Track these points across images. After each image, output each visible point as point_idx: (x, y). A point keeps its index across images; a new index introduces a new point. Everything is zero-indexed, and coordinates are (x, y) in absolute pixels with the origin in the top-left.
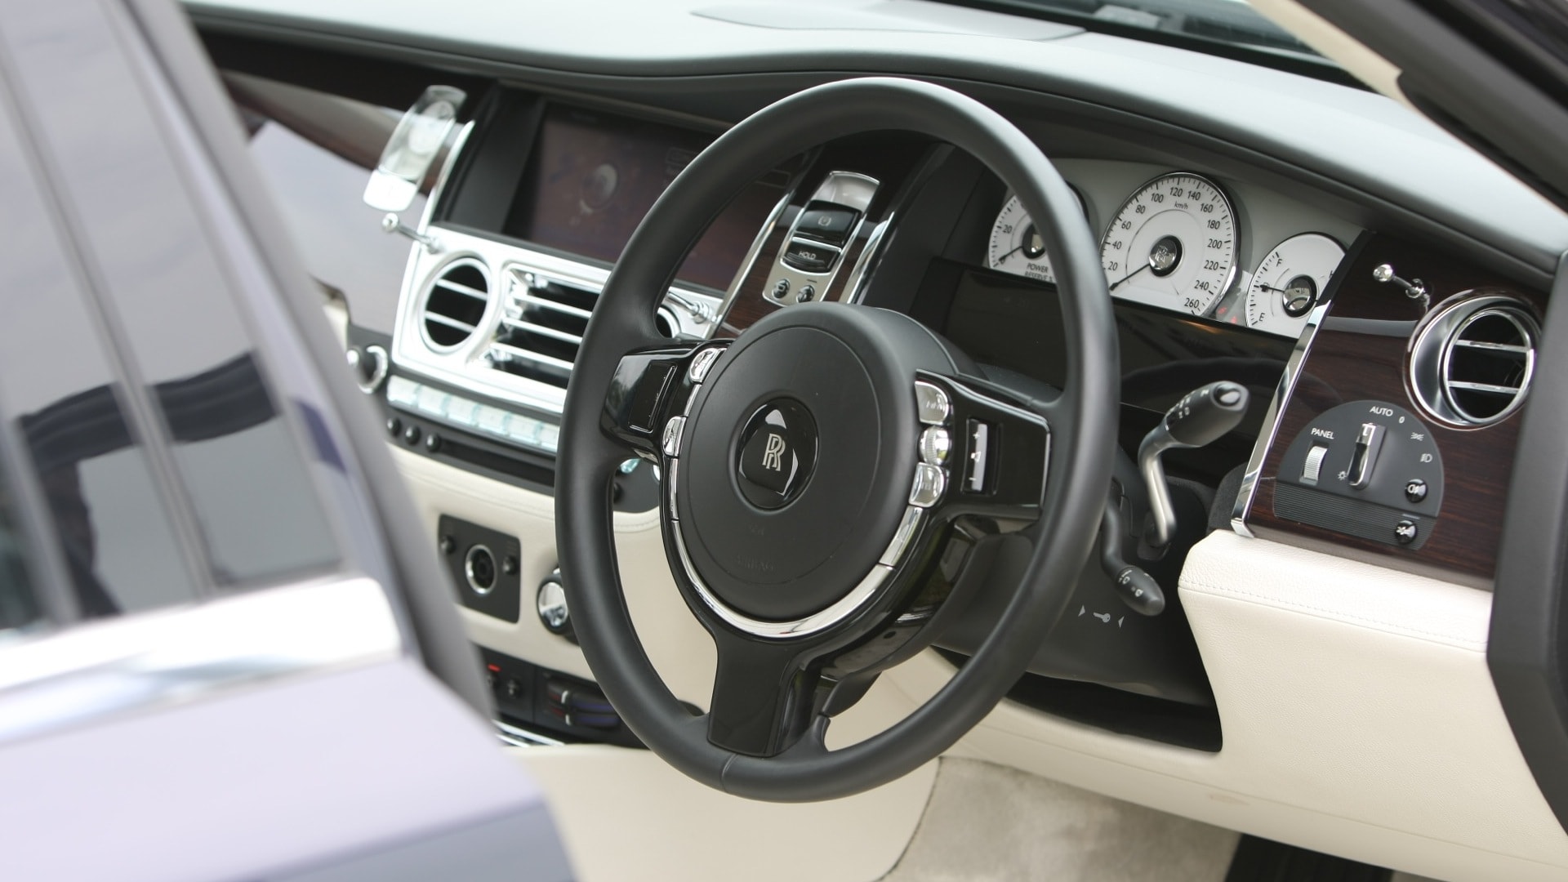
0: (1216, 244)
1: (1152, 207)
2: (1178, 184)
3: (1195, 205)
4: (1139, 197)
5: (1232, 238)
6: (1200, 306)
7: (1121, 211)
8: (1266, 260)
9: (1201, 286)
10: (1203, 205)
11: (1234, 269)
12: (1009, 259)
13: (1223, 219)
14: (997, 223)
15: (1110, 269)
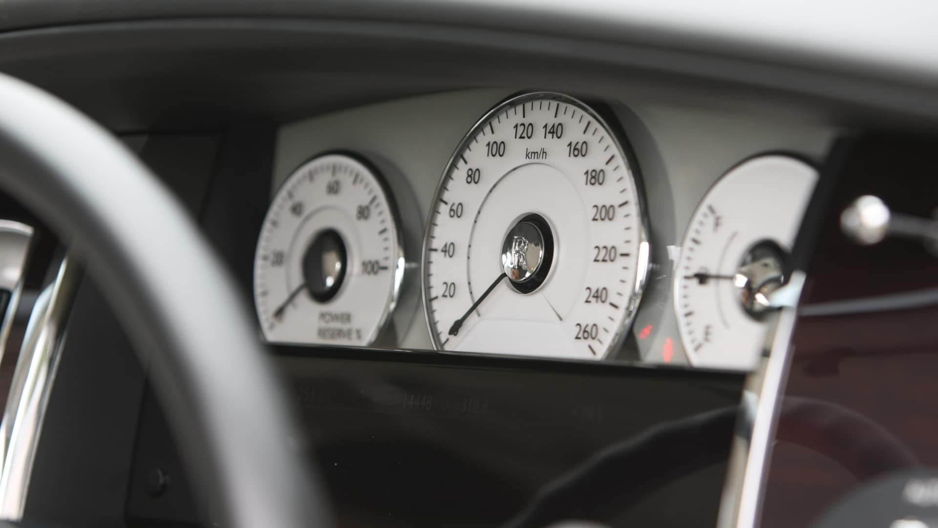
0: (605, 213)
1: (492, 168)
2: (524, 117)
3: (558, 148)
4: (467, 154)
5: (631, 195)
6: (602, 334)
7: (443, 187)
8: (695, 225)
9: (596, 297)
10: (570, 144)
11: (645, 247)
12: (290, 312)
13: (607, 163)
15: (444, 296)
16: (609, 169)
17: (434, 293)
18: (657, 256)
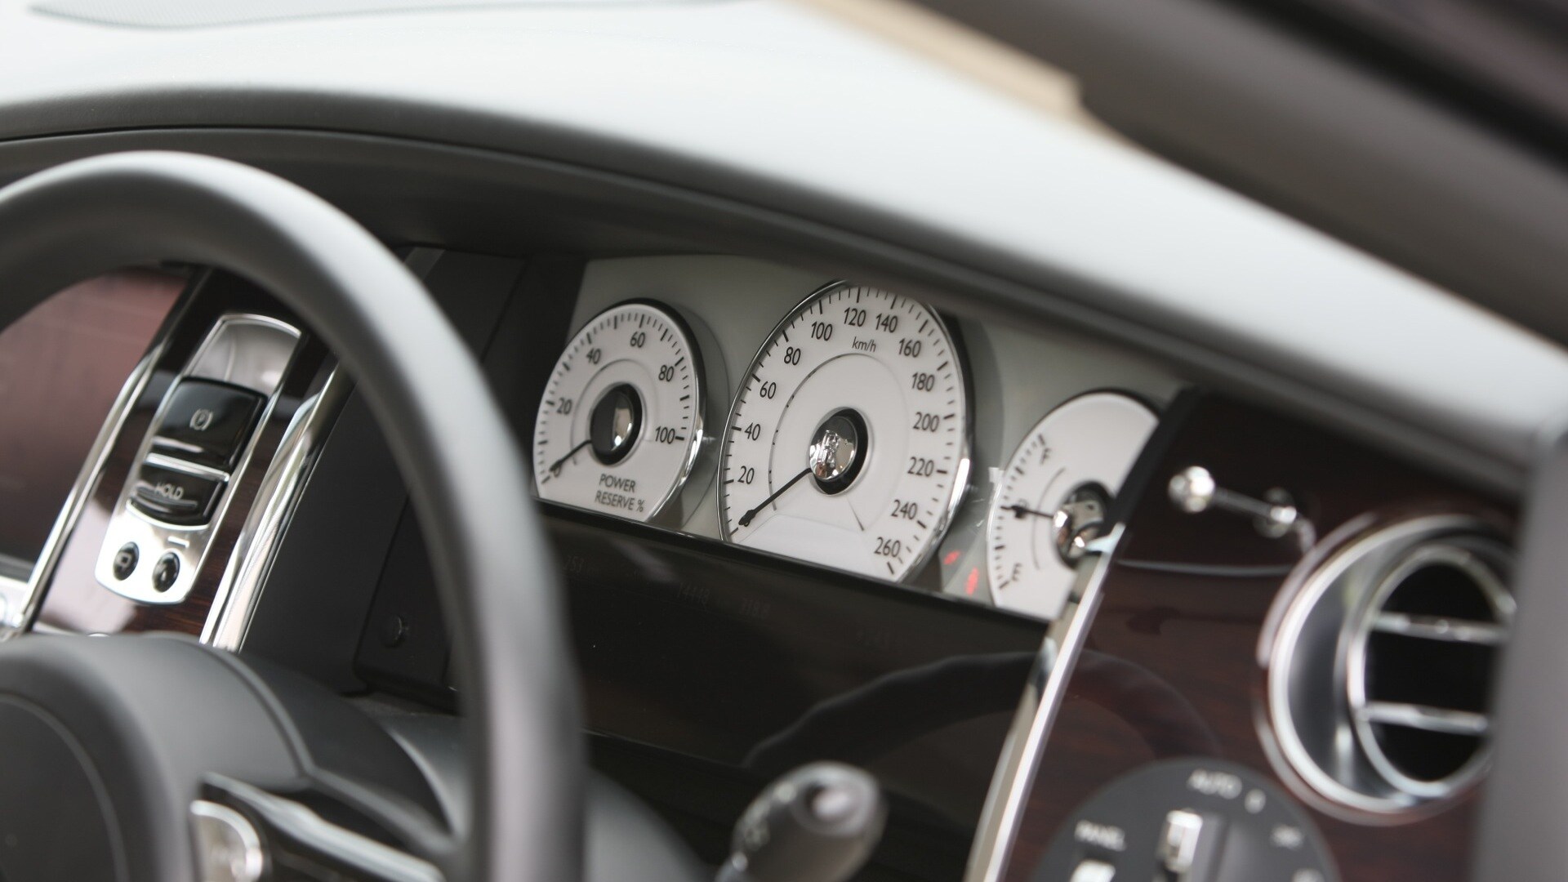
0: (929, 423)
1: (815, 351)
2: (858, 302)
3: (889, 343)
4: (790, 331)
5: (959, 408)
6: (903, 553)
7: (758, 362)
8: (1021, 453)
9: (904, 511)
10: (902, 341)
11: (965, 464)
12: (569, 466)
13: (939, 369)
14: (546, 396)
15: (740, 481)
16: (940, 375)
17: (730, 476)
18: (978, 477)
